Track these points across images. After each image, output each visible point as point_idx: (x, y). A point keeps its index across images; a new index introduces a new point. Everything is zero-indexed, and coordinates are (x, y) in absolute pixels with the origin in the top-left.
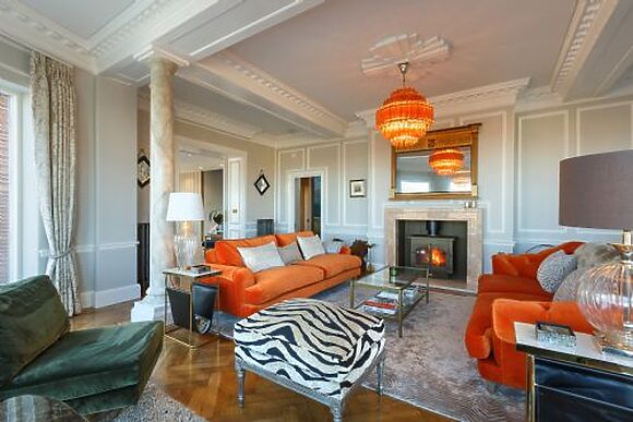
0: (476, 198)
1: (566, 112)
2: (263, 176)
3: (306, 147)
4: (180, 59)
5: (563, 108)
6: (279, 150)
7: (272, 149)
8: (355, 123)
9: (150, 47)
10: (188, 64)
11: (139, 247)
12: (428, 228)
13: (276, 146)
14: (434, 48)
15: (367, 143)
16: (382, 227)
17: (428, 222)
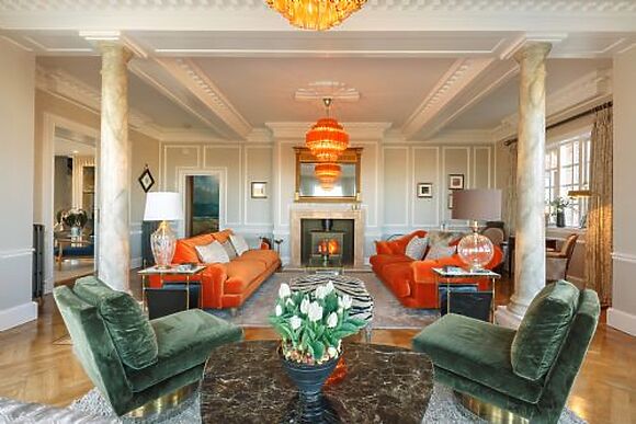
0: (359, 202)
1: (407, 148)
2: (148, 171)
3: (201, 144)
4: (139, 49)
5: (406, 145)
6: (163, 144)
7: (157, 141)
8: (260, 130)
9: (118, 34)
10: (145, 55)
11: (35, 254)
12: (324, 225)
13: (162, 138)
14: (351, 95)
15: (271, 150)
16: (287, 225)
17: (324, 220)
